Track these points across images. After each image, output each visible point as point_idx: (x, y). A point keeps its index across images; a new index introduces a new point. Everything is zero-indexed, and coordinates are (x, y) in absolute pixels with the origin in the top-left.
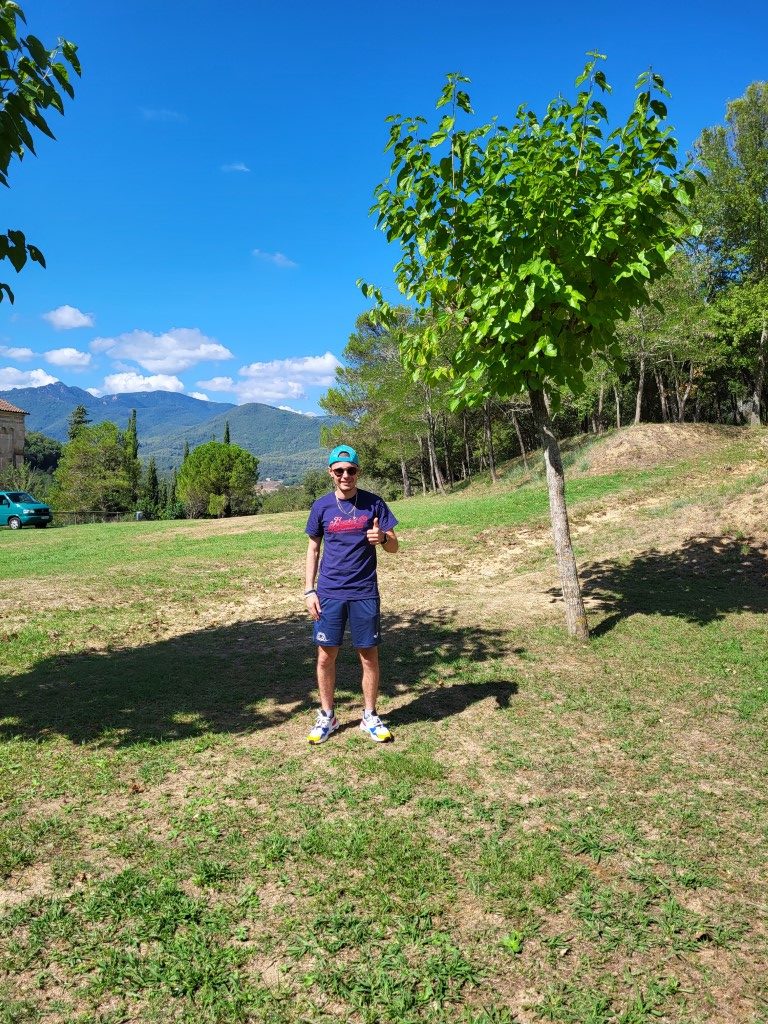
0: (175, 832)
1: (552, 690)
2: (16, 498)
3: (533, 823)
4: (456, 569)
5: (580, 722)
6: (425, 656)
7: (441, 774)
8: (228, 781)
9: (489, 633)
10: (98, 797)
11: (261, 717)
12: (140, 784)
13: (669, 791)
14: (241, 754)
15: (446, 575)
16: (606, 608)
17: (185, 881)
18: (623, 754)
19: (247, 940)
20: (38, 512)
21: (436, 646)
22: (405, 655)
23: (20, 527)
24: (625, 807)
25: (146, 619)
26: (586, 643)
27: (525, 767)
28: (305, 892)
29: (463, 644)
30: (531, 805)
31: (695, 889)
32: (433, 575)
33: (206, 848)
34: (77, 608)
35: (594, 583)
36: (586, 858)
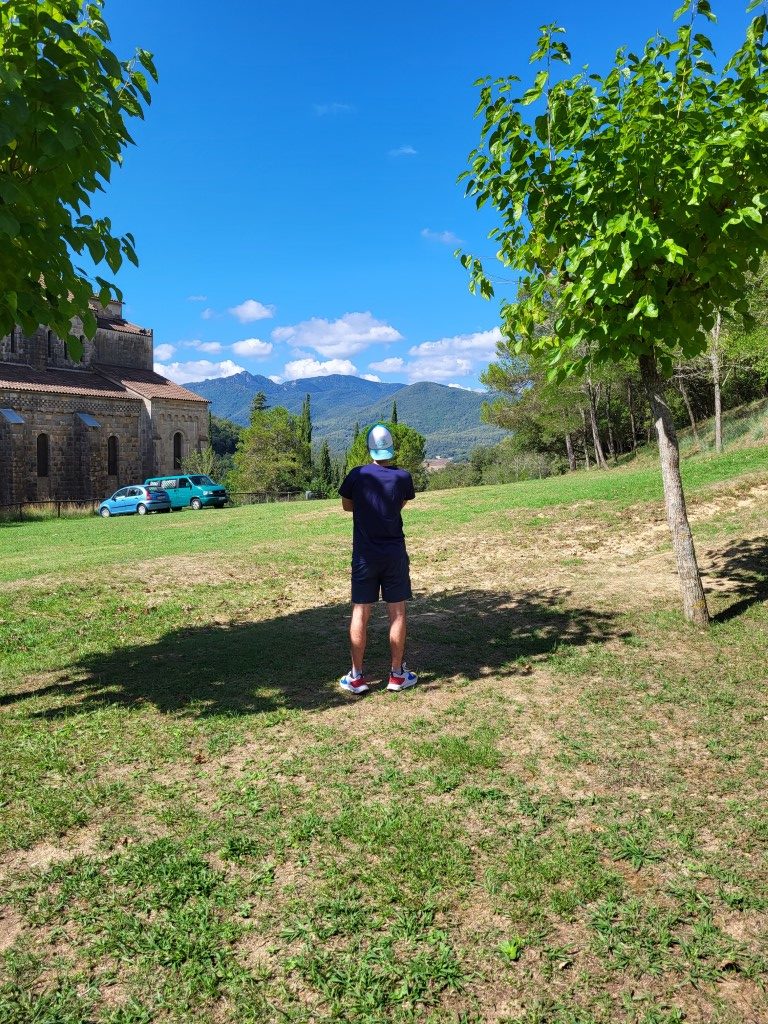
0: (220, 804)
1: (649, 678)
2: (197, 481)
3: (579, 822)
4: (592, 547)
5: (670, 715)
6: (521, 639)
7: (498, 763)
8: (286, 757)
9: (599, 616)
10: (165, 765)
11: (338, 695)
12: (205, 754)
13: (748, 798)
14: (306, 731)
15: (579, 553)
16: (742, 591)
17: (212, 853)
18: (708, 753)
19: (248, 917)
20: (216, 493)
21: (537, 628)
22: (500, 637)
23: (201, 508)
24: (688, 812)
25: (273, 595)
26: (705, 629)
27: (590, 761)
28: (320, 874)
29: (567, 626)
30: (582, 803)
31: (741, 910)
32: (567, 553)
33: (242, 822)
34: (216, 583)
35: (738, 563)
36: (627, 865)
